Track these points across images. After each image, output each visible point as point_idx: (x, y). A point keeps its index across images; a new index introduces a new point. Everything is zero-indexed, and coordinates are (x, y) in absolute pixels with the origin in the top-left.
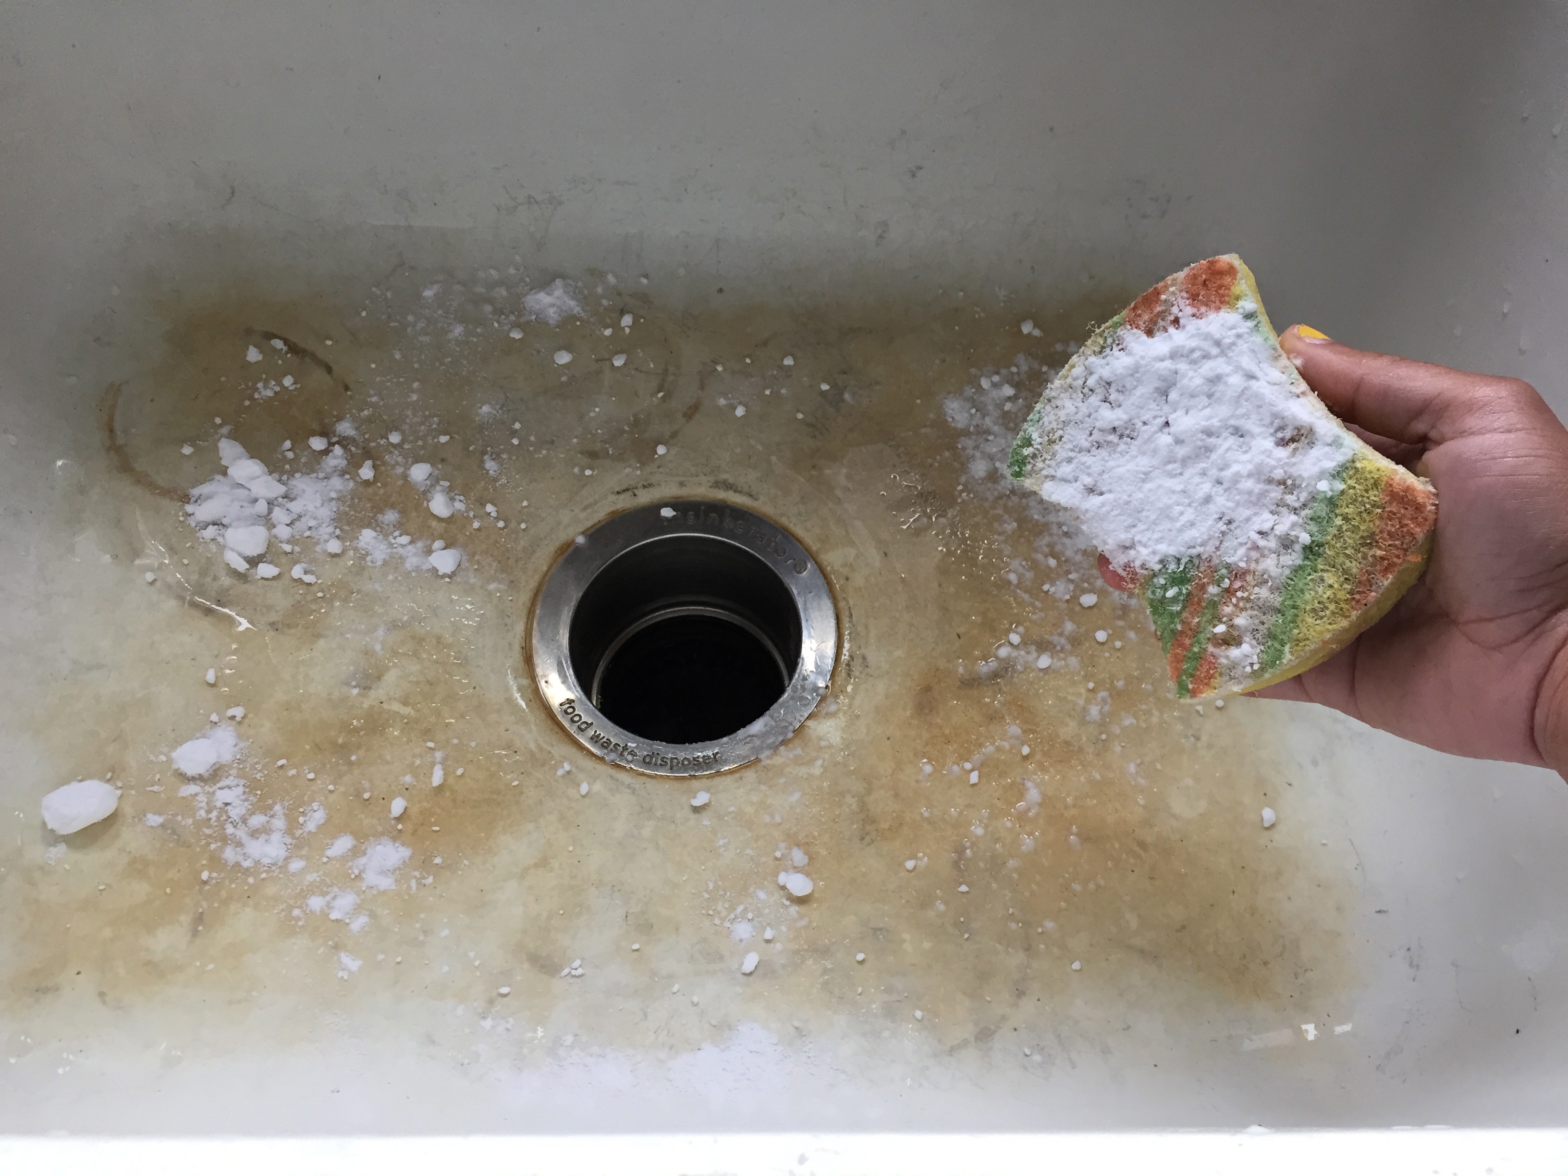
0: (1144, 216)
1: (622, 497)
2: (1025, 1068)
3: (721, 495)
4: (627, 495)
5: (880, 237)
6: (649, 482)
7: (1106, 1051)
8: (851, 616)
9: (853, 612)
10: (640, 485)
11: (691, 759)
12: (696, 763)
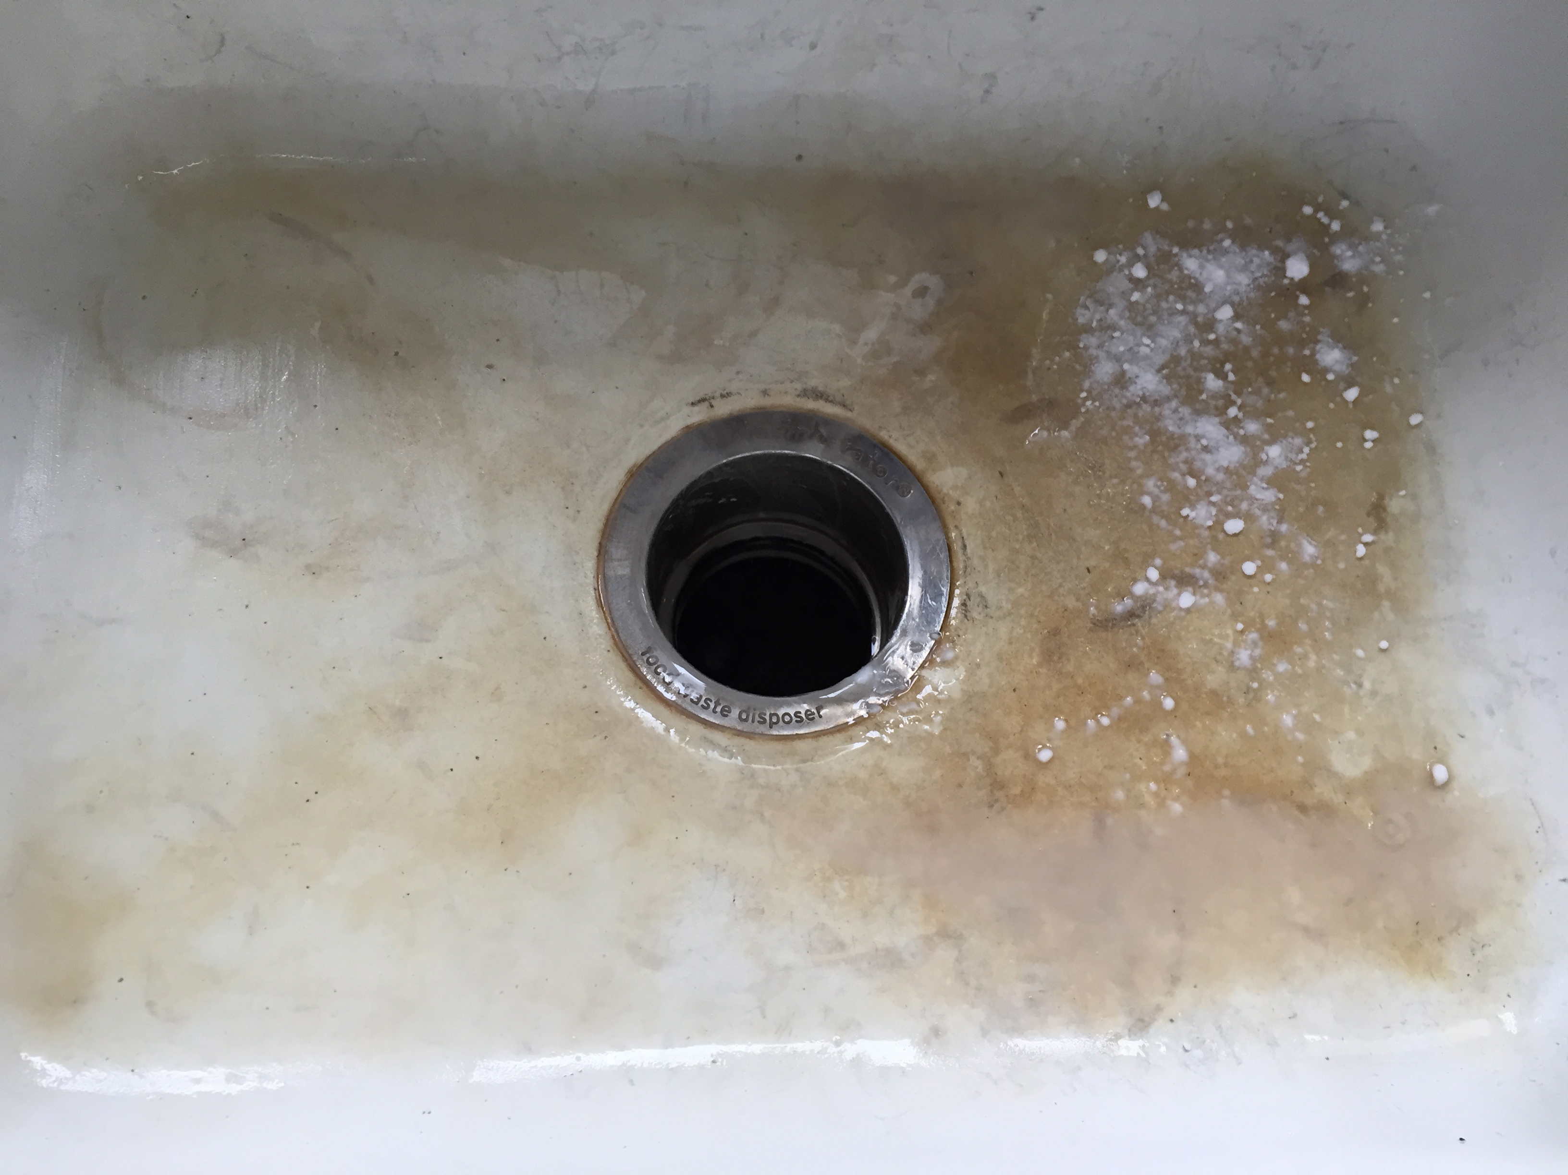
0: (1294, 67)
1: (696, 409)
2: (1187, 1066)
3: (810, 404)
4: (704, 406)
5: (987, 92)
6: (727, 390)
7: (1273, 1043)
8: (965, 547)
9: (967, 543)
10: (717, 394)
11: (792, 715)
12: (799, 719)
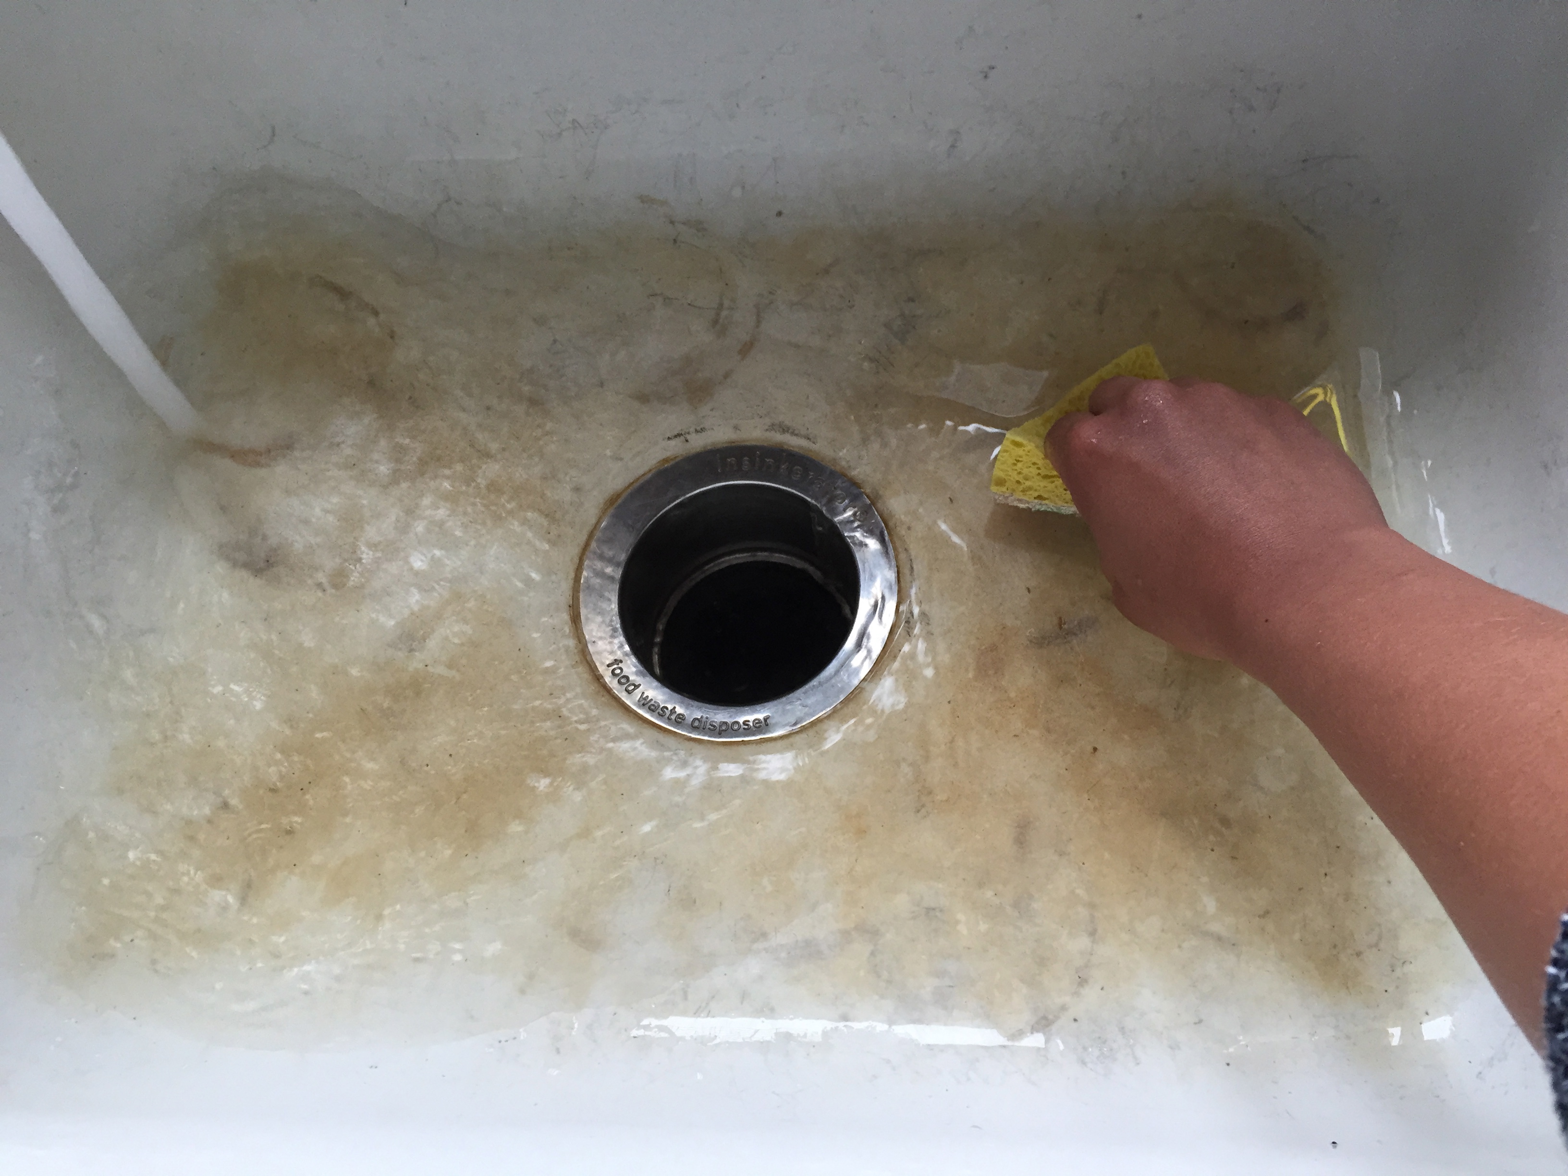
0: (1250, 109)
2: (1084, 1063)
3: (778, 438)
7: (1174, 1047)
11: (741, 723)
12: (746, 727)
